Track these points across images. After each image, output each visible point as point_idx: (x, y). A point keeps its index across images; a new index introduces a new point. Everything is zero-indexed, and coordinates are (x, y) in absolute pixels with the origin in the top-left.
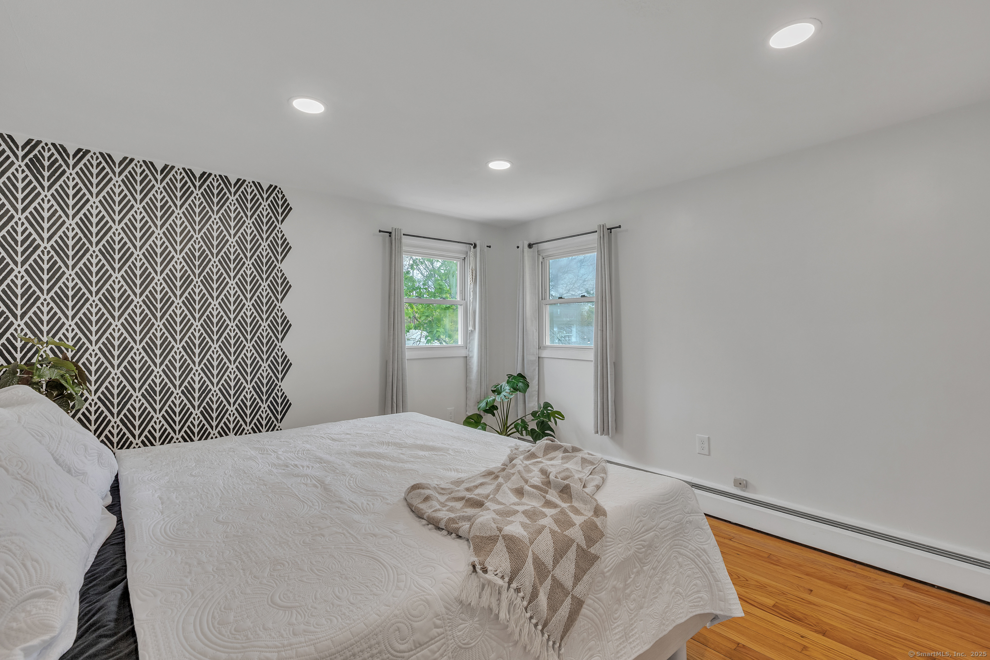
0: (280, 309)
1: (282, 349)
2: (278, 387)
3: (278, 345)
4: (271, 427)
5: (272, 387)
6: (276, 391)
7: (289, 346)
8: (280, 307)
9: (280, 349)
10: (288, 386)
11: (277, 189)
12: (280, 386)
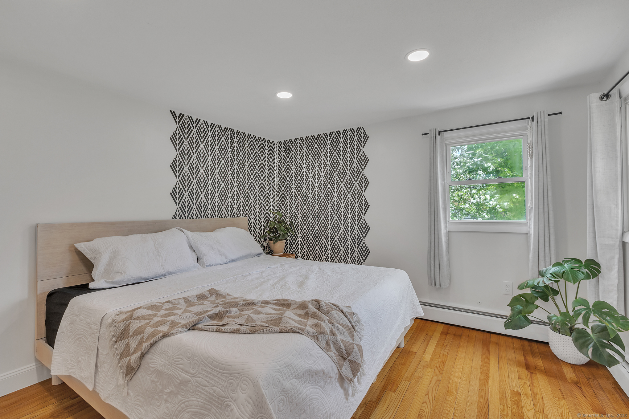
0: (363, 196)
1: (365, 219)
2: (363, 241)
3: (363, 217)
4: (360, 263)
5: (360, 241)
6: (362, 243)
7: (368, 217)
8: (363, 195)
9: (364, 219)
10: (368, 241)
11: (361, 128)
12: (364, 241)
